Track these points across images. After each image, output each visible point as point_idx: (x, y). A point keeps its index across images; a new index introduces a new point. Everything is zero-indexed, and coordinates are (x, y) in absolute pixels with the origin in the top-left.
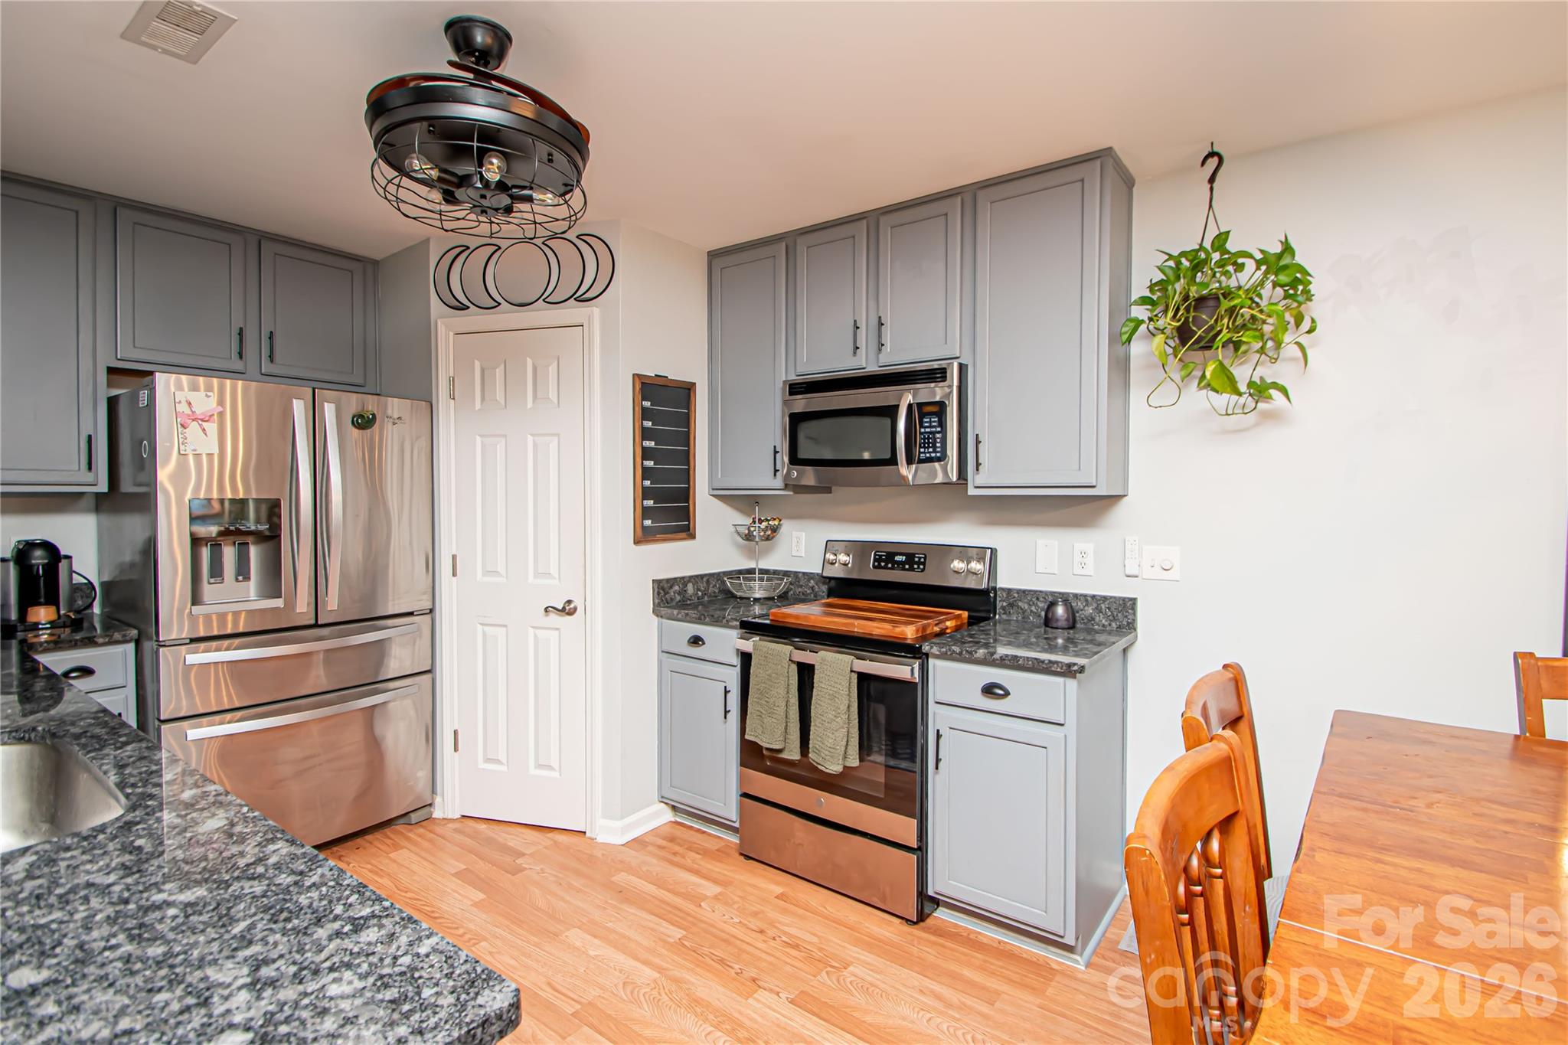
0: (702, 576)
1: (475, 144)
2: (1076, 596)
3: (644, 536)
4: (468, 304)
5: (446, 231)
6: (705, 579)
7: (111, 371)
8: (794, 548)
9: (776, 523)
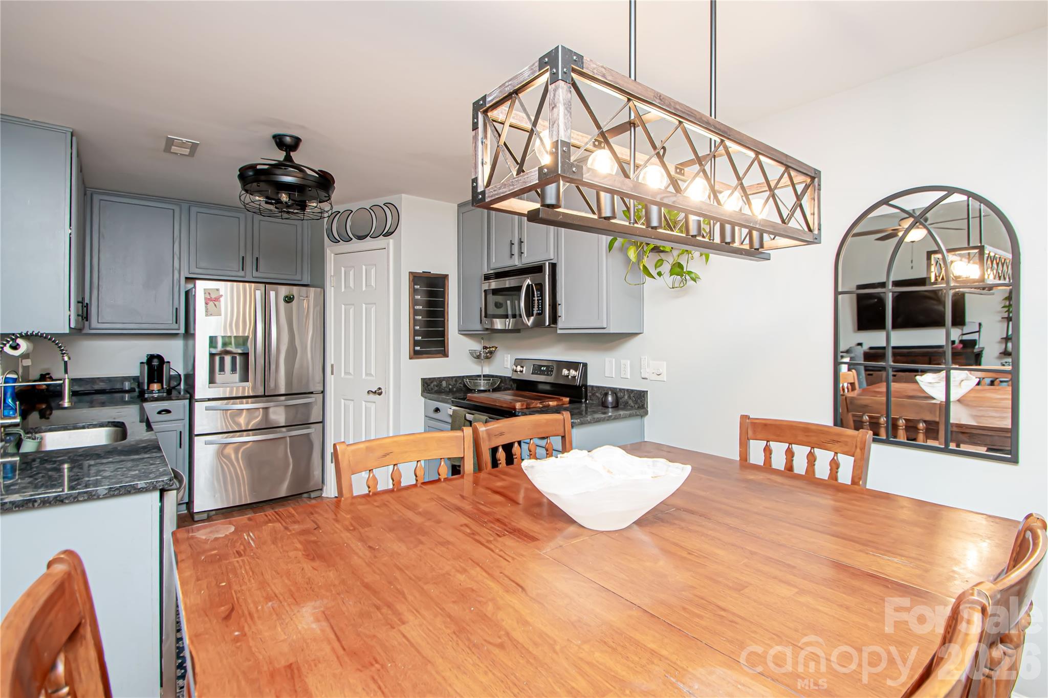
2: (621, 390)
3: (415, 354)
4: (339, 238)
6: (454, 379)
7: (187, 278)
8: (501, 363)
9: (494, 349)
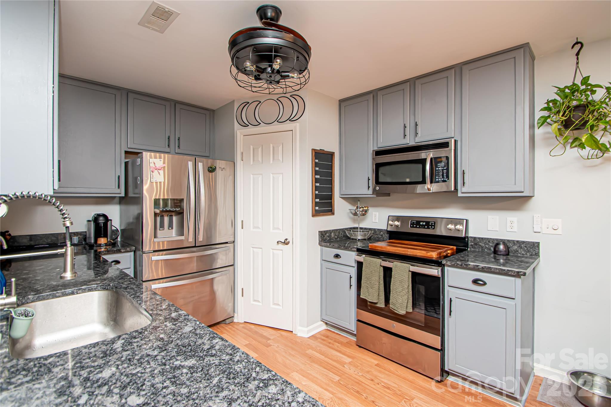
0: (337, 230)
1: (273, 54)
2: (508, 241)
3: (316, 214)
4: (249, 124)
5: (253, 92)
6: (338, 231)
7: (126, 152)
8: (373, 219)
9: (366, 208)
